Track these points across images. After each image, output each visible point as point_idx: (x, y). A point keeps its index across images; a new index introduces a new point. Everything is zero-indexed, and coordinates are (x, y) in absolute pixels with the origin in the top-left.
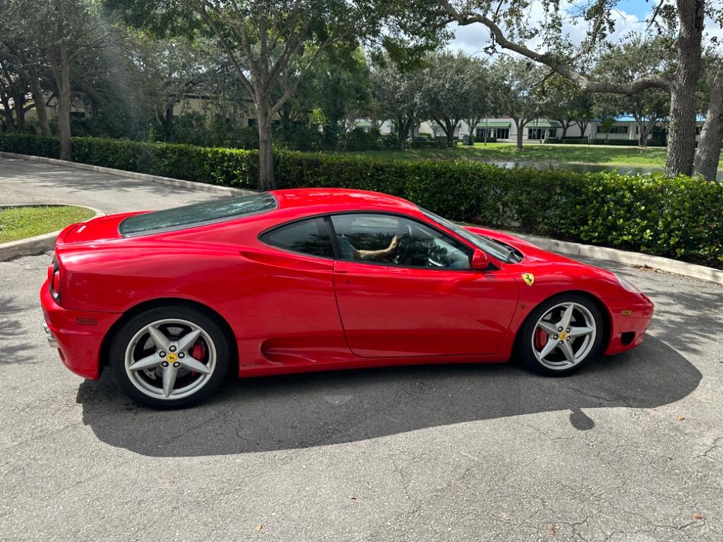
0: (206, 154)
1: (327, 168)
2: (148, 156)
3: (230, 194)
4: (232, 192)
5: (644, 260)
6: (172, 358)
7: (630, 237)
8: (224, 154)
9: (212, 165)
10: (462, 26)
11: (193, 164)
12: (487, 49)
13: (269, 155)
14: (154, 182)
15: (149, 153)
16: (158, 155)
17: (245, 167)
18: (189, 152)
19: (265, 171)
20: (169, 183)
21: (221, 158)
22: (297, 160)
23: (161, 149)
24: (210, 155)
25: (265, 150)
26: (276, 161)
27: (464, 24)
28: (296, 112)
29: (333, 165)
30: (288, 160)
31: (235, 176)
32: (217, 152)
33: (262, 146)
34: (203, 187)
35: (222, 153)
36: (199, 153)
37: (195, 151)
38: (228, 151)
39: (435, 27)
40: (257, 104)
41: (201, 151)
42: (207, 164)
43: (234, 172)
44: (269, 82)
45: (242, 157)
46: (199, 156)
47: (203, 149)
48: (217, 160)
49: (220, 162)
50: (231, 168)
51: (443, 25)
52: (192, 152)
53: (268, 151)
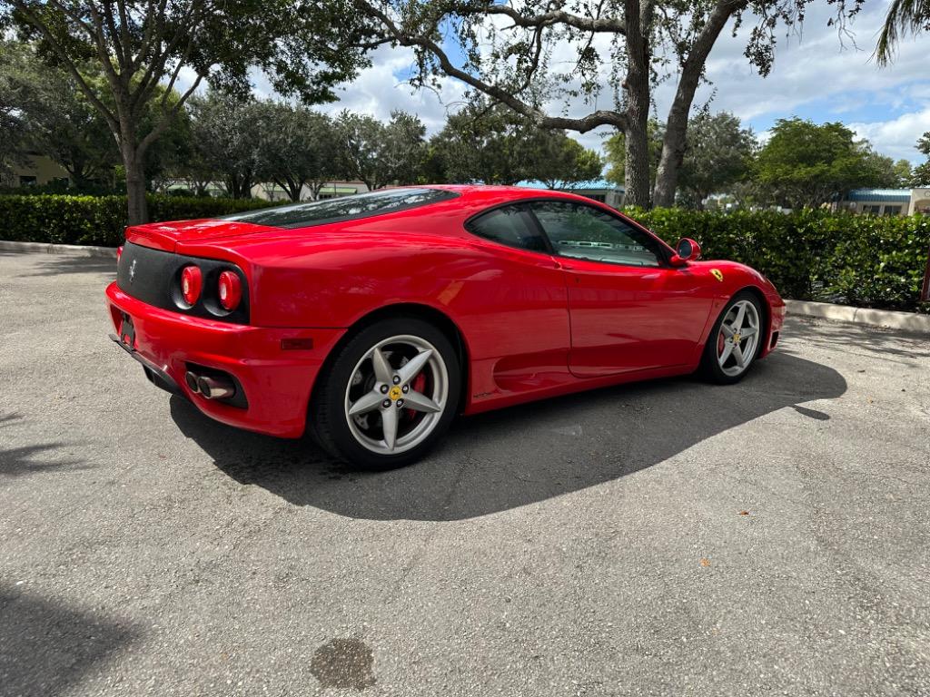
0: (29, 205)
3: (88, 254)
4: (90, 250)
6: (396, 393)
8: (62, 204)
9: (41, 219)
10: (403, 47)
11: (7, 219)
12: (412, 80)
13: (141, 200)
17: (99, 218)
21: (56, 208)
22: (186, 205)
24: (38, 205)
25: (136, 194)
27: (405, 45)
28: (92, 168)
30: (172, 207)
31: (81, 232)
32: (48, 201)
34: (39, 248)
35: (57, 202)
36: (17, 204)
37: (10, 201)
38: (69, 198)
39: (366, 47)
40: (119, 133)
41: (20, 200)
42: (33, 218)
43: (83, 226)
44: (133, 105)
45: (94, 206)
46: (17, 208)
47: (23, 198)
48: (50, 211)
49: (55, 215)
50: (75, 221)
51: (374, 46)
52: (3, 203)
53: (141, 196)
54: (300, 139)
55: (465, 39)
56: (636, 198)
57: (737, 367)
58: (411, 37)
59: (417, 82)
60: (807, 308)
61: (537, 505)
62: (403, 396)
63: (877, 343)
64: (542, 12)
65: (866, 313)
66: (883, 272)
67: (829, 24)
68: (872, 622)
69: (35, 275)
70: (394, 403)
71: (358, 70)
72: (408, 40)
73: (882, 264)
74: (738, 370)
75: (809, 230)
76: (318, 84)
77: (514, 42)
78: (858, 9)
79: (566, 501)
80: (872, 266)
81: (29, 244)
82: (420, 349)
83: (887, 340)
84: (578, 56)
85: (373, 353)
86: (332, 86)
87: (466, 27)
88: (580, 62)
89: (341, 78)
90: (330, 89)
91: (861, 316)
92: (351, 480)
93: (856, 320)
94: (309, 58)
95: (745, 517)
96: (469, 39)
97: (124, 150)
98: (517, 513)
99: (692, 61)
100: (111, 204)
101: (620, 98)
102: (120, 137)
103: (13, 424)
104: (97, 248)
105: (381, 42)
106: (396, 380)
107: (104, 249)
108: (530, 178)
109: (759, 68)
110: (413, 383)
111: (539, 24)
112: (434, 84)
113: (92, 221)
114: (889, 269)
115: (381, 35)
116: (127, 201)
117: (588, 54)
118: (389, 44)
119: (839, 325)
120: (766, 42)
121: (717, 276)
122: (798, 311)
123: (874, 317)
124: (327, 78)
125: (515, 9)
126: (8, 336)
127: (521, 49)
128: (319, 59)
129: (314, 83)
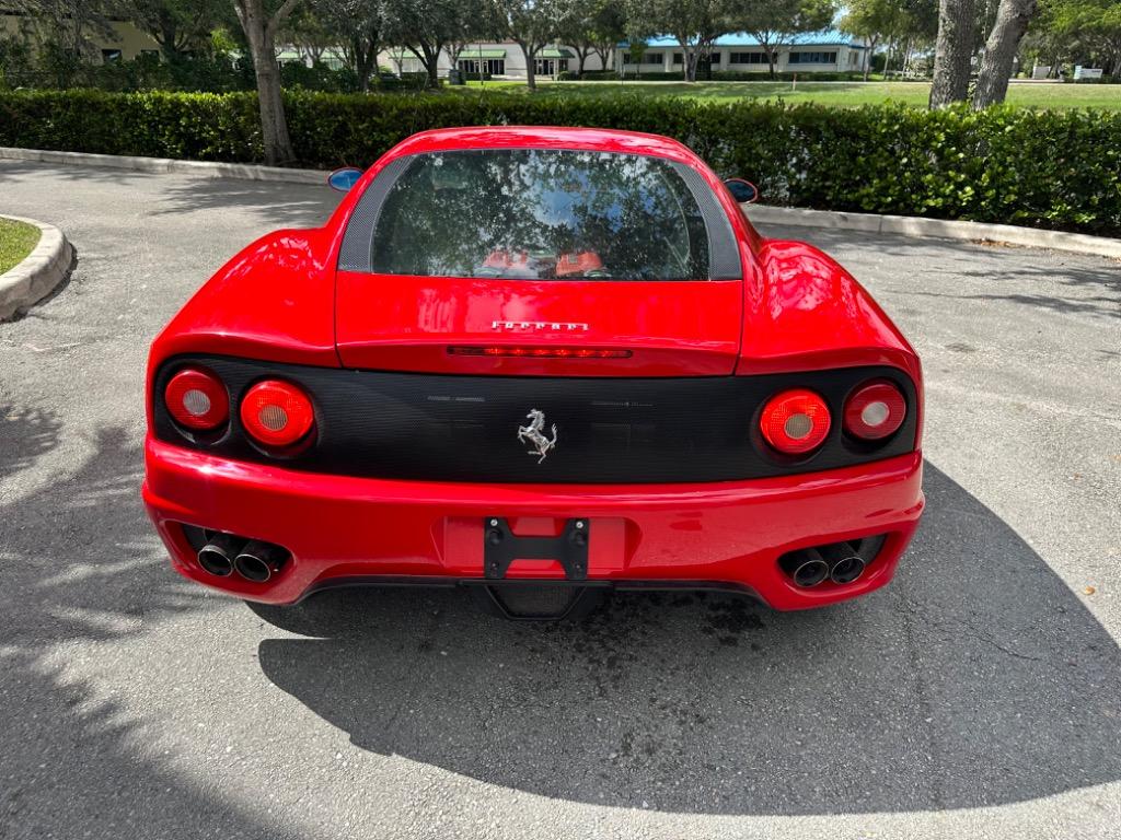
0: (137, 106)
1: (396, 117)
2: (7, 116)
3: (217, 174)
4: (221, 169)
5: (982, 231)
7: (940, 200)
8: (177, 104)
9: (152, 126)
13: (276, 100)
14: (43, 161)
15: (9, 110)
16: (29, 112)
17: (224, 123)
18: (99, 103)
19: (272, 130)
20: (80, 162)
21: (171, 111)
22: (332, 105)
23: (36, 100)
24: (148, 106)
25: (270, 90)
26: (290, 111)
28: (185, 36)
29: (410, 110)
30: (313, 107)
31: (203, 143)
32: (159, 100)
33: (261, 84)
34: (157, 165)
35: (171, 102)
36: (122, 105)
37: (113, 101)
38: (184, 97)
40: (243, 8)
41: (125, 99)
42: (143, 123)
43: (204, 135)
45: (216, 106)
46: (123, 110)
47: (129, 96)
48: (163, 115)
49: (169, 119)
50: (195, 127)
52: (105, 103)
53: (275, 93)
56: (951, 86)
81: (145, 160)
97: (251, 30)
100: (236, 103)
102: (244, 11)
104: (229, 166)
107: (236, 166)
113: (214, 126)
116: (257, 98)
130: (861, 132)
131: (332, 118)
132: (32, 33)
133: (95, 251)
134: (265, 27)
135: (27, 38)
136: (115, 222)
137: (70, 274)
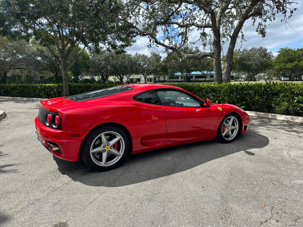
0: (36, 87)
2: (7, 90)
6: (108, 148)
8: (45, 86)
9: (39, 91)
10: (143, 36)
11: (30, 91)
12: (148, 46)
13: (67, 85)
15: (8, 88)
16: (12, 89)
17: (56, 90)
18: (28, 86)
20: (21, 99)
21: (44, 88)
22: (80, 86)
23: (14, 86)
24: (39, 87)
25: (66, 83)
26: (70, 87)
30: (76, 87)
31: (50, 95)
32: (42, 86)
33: (64, 82)
34: (38, 100)
35: (44, 86)
36: (33, 87)
37: (31, 86)
38: (47, 85)
39: (132, 37)
40: (61, 65)
41: (34, 85)
42: (37, 91)
43: (51, 93)
44: (65, 57)
45: (54, 87)
47: (35, 85)
48: (42, 89)
50: (49, 91)
51: (135, 36)
52: (30, 87)
53: (67, 83)
54: (123, 62)
55: (165, 32)
56: (218, 80)
57: (230, 138)
58: (145, 33)
59: (149, 46)
60: (270, 115)
61: (140, 183)
62: (110, 149)
63: (290, 128)
64: (188, 23)
65: (289, 117)
66: (296, 103)
67: (281, 21)
68: (221, 223)
69: (34, 109)
70: (107, 151)
71: (132, 43)
72: (144, 34)
73: (296, 101)
74: (230, 139)
75: (271, 89)
76: (120, 48)
77: (180, 32)
78: (291, 16)
79: (149, 182)
80: (293, 101)
81: (35, 99)
82: (117, 136)
83: (294, 127)
84: (200, 35)
85: (101, 135)
86: (125, 48)
87: (165, 28)
88: (201, 37)
89: (127, 46)
90: (124, 49)
91: (288, 118)
92: (89, 175)
93: (286, 120)
94: (117, 40)
95: (203, 189)
96: (166, 32)
97: (62, 70)
98: (132, 186)
99: (233, 36)
100: (59, 86)
101: (212, 48)
102: (61, 67)
103: (5, 157)
105: (137, 35)
106: (108, 144)
108: (196, 71)
109: (262, 35)
110: (114, 146)
111: (187, 26)
112: (156, 46)
113: (54, 91)
114: (298, 102)
115: (137, 33)
116: (63, 85)
117: (204, 34)
118: (139, 35)
119: (280, 121)
120: (263, 27)
121: (220, 109)
122: (267, 117)
123: (292, 119)
124: (123, 46)
125: (178, 22)
126: (16, 129)
127: (182, 34)
128: (120, 41)
129: (119, 48)
130: (193, 90)
131: (80, 89)
132: (23, 73)
133: (11, 116)
134: (65, 69)
135: (22, 74)
136: (20, 111)
137: (1, 119)
